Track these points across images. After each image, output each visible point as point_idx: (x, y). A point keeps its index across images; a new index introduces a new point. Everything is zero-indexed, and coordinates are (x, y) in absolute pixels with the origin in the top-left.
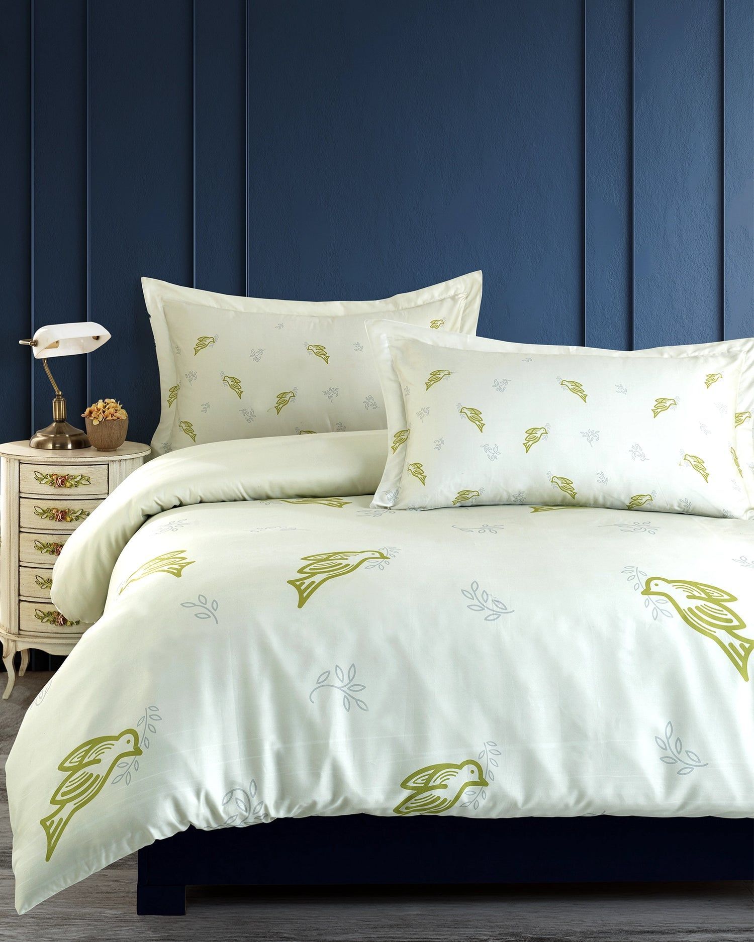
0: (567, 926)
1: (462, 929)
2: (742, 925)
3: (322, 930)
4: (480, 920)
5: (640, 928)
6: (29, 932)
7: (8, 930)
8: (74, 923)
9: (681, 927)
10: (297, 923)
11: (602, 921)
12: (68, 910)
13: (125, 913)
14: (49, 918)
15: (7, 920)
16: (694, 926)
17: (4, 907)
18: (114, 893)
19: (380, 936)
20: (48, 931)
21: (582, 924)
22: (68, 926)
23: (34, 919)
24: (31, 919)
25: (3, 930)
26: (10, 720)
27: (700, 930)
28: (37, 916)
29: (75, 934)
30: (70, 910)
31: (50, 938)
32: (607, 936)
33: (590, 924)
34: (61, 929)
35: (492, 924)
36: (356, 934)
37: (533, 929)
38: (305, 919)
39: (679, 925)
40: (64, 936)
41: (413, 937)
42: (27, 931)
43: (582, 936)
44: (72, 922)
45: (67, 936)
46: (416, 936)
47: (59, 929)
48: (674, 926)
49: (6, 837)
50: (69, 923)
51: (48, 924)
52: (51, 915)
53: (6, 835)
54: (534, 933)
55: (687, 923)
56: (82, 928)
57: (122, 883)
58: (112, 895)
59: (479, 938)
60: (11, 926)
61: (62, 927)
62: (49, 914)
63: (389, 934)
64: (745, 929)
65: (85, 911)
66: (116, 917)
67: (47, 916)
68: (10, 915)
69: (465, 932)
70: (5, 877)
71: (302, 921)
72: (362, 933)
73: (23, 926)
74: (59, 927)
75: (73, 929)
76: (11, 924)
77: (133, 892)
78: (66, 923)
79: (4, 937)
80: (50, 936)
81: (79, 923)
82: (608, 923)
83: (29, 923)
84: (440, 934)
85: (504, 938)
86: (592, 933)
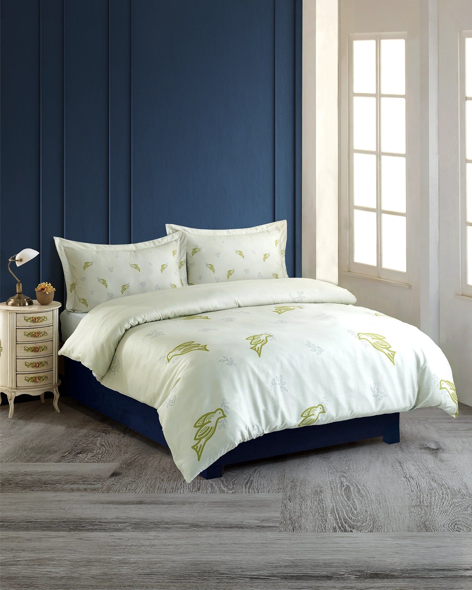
3: (244, 568)
4: (339, 563)
5: (436, 567)
9: (461, 567)
10: (229, 564)
12: (91, 556)
13: (125, 558)
14: (79, 562)
18: (118, 546)
21: (401, 565)
37: (371, 568)
38: (234, 562)
39: (460, 565)
43: (401, 571)
48: (457, 566)
55: (465, 564)
57: (123, 540)
58: (117, 548)
66: (120, 561)
71: (232, 563)
74: (85, 567)
77: (130, 546)
82: (417, 565)
84: (315, 571)
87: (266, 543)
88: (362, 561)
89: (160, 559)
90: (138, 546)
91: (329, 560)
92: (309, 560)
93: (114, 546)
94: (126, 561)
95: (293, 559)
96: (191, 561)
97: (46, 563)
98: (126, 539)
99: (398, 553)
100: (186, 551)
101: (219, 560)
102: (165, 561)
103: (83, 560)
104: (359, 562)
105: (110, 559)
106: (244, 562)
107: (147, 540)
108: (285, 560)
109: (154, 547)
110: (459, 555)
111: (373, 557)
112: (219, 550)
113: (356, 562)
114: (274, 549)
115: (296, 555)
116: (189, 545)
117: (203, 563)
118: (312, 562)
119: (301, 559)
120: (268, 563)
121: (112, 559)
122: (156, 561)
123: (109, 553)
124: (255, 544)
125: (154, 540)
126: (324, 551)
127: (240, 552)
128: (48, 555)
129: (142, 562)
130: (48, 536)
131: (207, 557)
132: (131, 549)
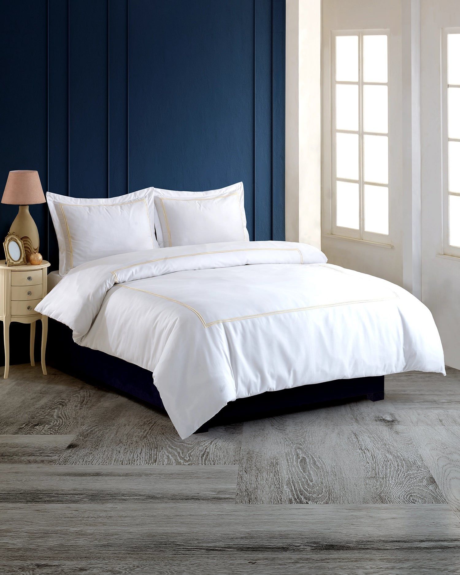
0: (348, 538)
1: (284, 540)
2: (453, 537)
3: (200, 540)
4: (295, 534)
5: (391, 539)
6: (24, 542)
7: (11, 540)
8: (51, 536)
9: (416, 538)
10: (185, 536)
11: (369, 534)
12: (48, 528)
13: (82, 530)
14: (36, 533)
15: (11, 534)
16: (424, 538)
17: (9, 526)
18: (75, 518)
19: (235, 544)
20: (36, 541)
21: (356, 536)
22: (47, 538)
23: (27, 534)
24: (25, 533)
25: (8, 540)
26: (12, 414)
27: (427, 540)
28: (29, 532)
29: (52, 543)
30: (49, 528)
31: (37, 545)
32: (372, 543)
33: (361, 537)
34: (43, 539)
35: (302, 536)
36: (220, 543)
37: (327, 540)
38: (190, 534)
39: (415, 537)
40: (45, 544)
41: (255, 544)
42: (23, 541)
43: (357, 544)
44: (50, 535)
45: (47, 544)
46: (257, 544)
47: (42, 539)
48: (412, 538)
49: (10, 484)
50: (48, 536)
51: (35, 537)
52: (37, 531)
53: (11, 483)
54: (328, 542)
55: (420, 536)
56: (56, 539)
57: (80, 512)
58: (73, 519)
59: (294, 545)
60: (13, 538)
61: (44, 538)
62: (36, 531)
63: (240, 543)
64: (455, 539)
65: (58, 528)
66: (76, 532)
67: (35, 532)
68: (13, 531)
69: (286, 542)
70: (9, 508)
71: (188, 534)
72: (225, 542)
73: (21, 538)
74: (42, 538)
75: (50, 539)
76: (13, 537)
77: (86, 517)
78: (46, 536)
79: (9, 544)
80: (36, 544)
81: (54, 536)
82: (372, 536)
83: (24, 536)
84: (271, 542)
85: (310, 545)
86: (363, 542)
87: (222, 515)
88: (318, 533)
89: (117, 531)
90: (95, 517)
91: (285, 531)
92: (265, 531)
93: (71, 518)
94: (83, 533)
95: (249, 530)
96: (147, 533)
97: (3, 534)
98: (82, 511)
99: (354, 525)
100: (142, 522)
101: (175, 531)
102: (122, 533)
103: (40, 532)
104: (315, 533)
105: (67, 530)
106: (200, 534)
107: (104, 512)
108: (241, 531)
109: (110, 518)
110: (415, 526)
111: (329, 528)
112: (175, 522)
113: (312, 533)
114: (230, 521)
115: (251, 527)
116: (146, 516)
117: (159, 534)
118: (267, 534)
119: (257, 531)
120: (224, 534)
121: (69, 531)
122: (112, 533)
123: (66, 525)
124: (211, 515)
125: (111, 511)
126: (279, 522)
127: (196, 524)
128: (5, 526)
129: (99, 533)
130: (5, 508)
131: (163, 528)
132: (87, 520)
